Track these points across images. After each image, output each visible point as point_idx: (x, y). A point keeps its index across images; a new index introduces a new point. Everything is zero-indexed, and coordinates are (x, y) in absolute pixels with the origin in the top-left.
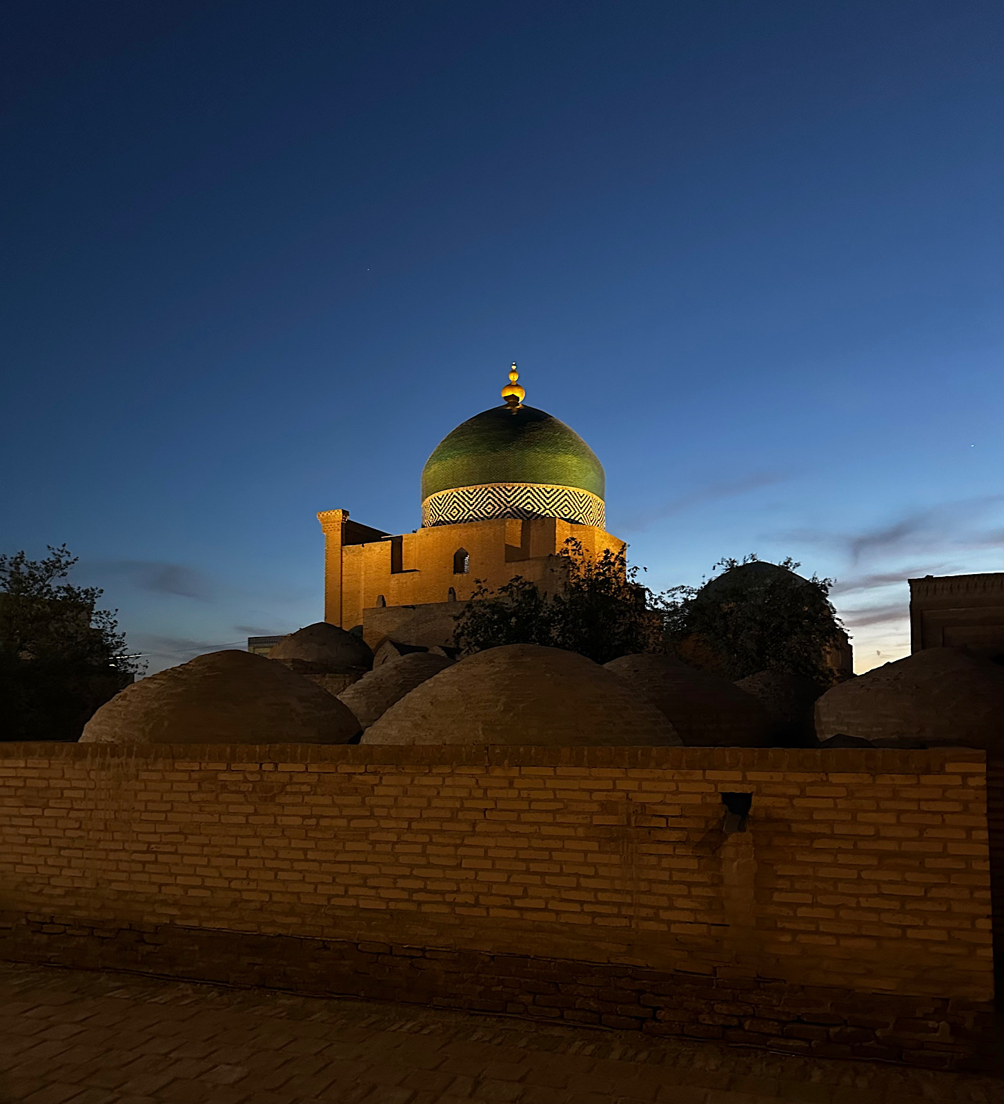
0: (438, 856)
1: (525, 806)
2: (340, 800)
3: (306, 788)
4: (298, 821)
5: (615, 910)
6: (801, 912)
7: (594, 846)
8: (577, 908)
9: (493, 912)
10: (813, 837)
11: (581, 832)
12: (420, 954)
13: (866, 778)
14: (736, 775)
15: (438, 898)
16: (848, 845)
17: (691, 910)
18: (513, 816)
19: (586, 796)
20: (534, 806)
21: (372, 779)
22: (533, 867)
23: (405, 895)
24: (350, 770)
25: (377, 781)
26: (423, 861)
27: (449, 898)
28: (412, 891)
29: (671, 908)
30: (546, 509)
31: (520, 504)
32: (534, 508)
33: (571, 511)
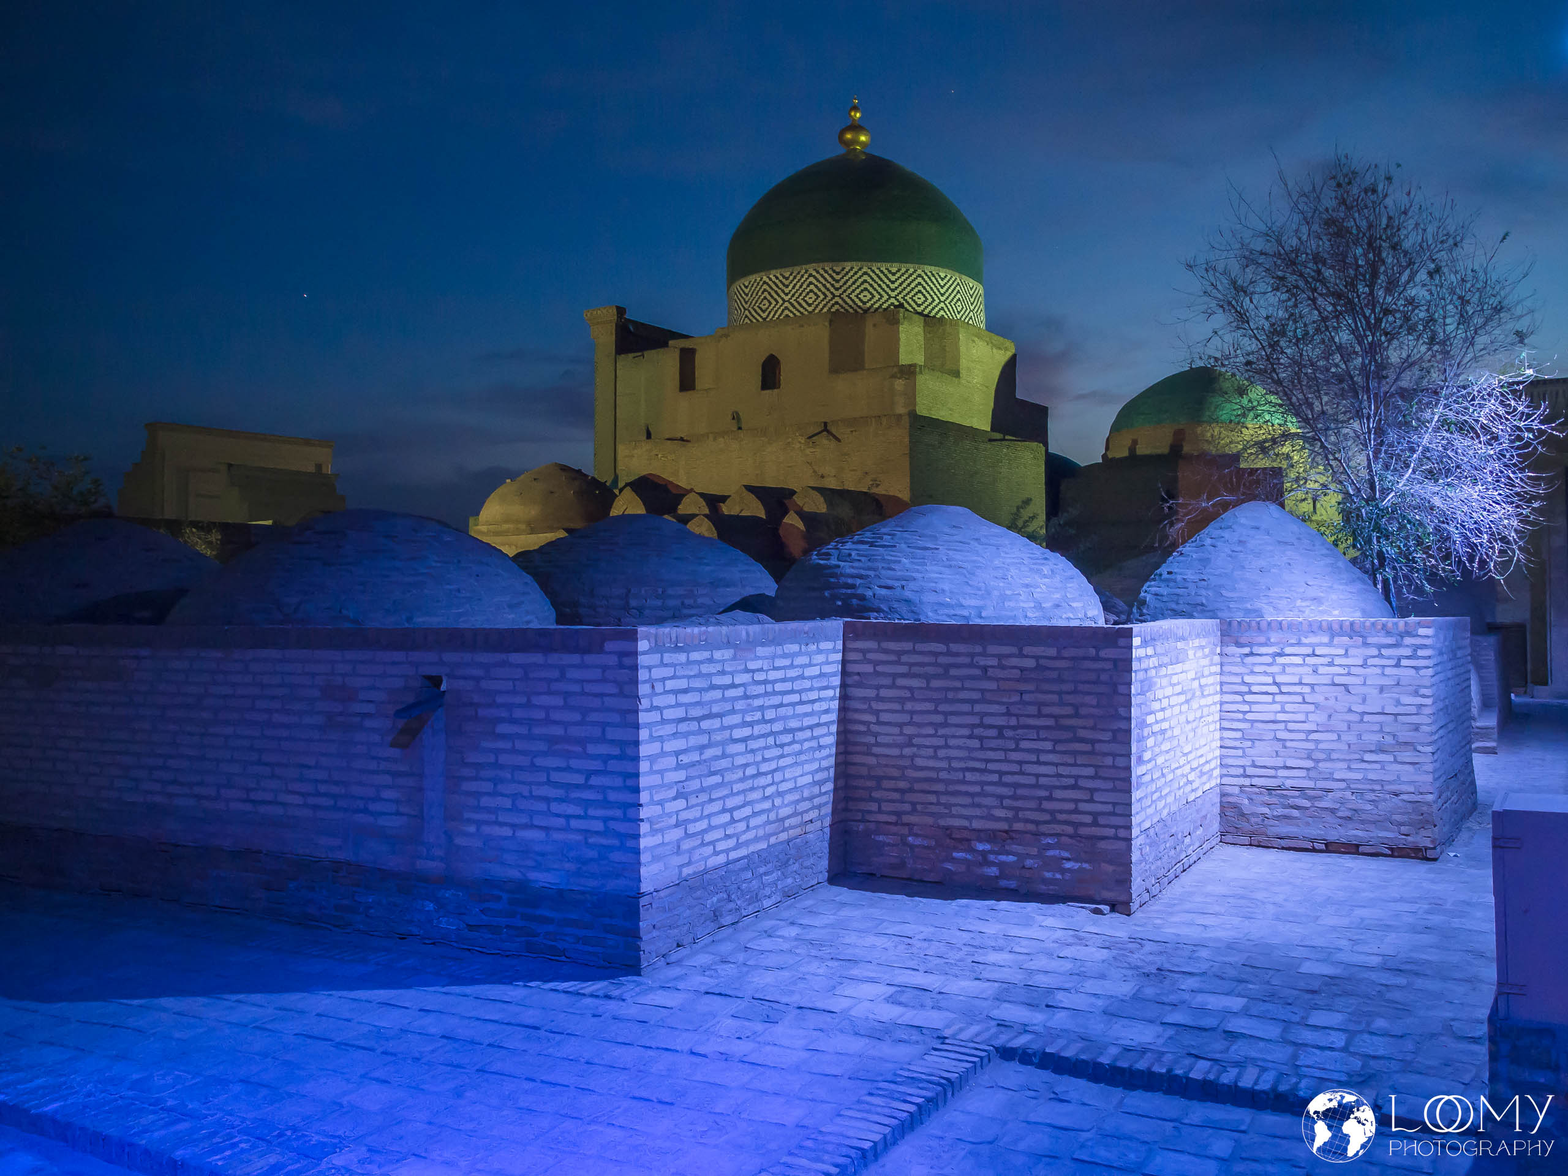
30: (890, 297)
31: (853, 291)
32: (873, 296)
33: (927, 299)
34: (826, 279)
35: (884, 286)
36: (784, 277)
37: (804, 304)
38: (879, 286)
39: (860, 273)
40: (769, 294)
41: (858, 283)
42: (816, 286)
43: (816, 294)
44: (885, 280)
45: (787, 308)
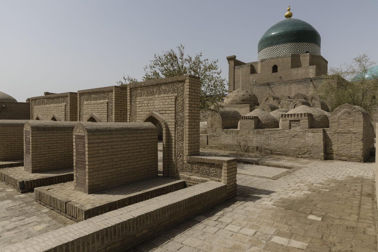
34: (288, 47)
36: (277, 47)
38: (301, 48)
39: (297, 45)
40: (273, 51)
42: (286, 49)
44: (303, 47)
45: (278, 54)
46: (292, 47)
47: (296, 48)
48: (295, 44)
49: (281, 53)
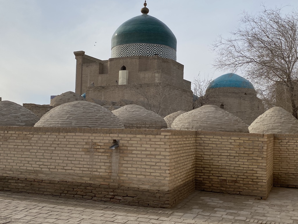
0: (47, 156)
1: (68, 143)
2: (23, 141)
3: (15, 138)
4: (13, 146)
5: (88, 170)
6: (129, 169)
7: (83, 153)
8: (79, 169)
9: (59, 170)
10: (132, 150)
11: (81, 150)
12: (41, 181)
13: (144, 136)
14: (116, 135)
15: (46, 167)
16: (139, 152)
17: (105, 169)
18: (65, 146)
19: (82, 140)
20: (70, 143)
21: (31, 136)
22: (69, 159)
23: (38, 166)
24: (26, 133)
25: (32, 136)
26: (43, 157)
27: (49, 167)
28: (40, 165)
29: (100, 169)
30: (154, 52)
31: (145, 51)
32: (150, 52)
33: (163, 53)
34: (138, 47)
35: (152, 50)
36: (127, 46)
37: (132, 53)
38: (151, 49)
39: (147, 46)
40: (123, 50)
41: (146, 49)
42: (135, 49)
43: (135, 51)
44: (153, 48)
45: (127, 54)
46: (142, 48)
47: (146, 50)
48: (145, 45)
49: (131, 53)
